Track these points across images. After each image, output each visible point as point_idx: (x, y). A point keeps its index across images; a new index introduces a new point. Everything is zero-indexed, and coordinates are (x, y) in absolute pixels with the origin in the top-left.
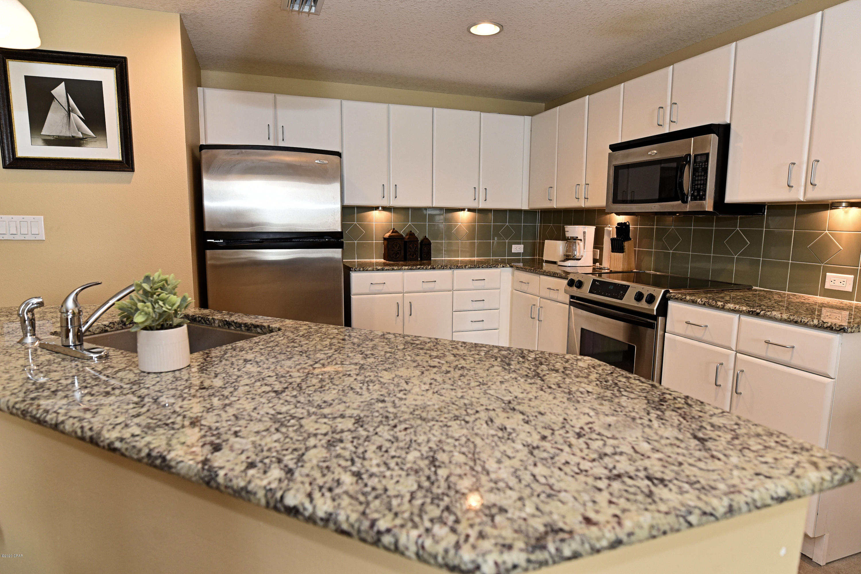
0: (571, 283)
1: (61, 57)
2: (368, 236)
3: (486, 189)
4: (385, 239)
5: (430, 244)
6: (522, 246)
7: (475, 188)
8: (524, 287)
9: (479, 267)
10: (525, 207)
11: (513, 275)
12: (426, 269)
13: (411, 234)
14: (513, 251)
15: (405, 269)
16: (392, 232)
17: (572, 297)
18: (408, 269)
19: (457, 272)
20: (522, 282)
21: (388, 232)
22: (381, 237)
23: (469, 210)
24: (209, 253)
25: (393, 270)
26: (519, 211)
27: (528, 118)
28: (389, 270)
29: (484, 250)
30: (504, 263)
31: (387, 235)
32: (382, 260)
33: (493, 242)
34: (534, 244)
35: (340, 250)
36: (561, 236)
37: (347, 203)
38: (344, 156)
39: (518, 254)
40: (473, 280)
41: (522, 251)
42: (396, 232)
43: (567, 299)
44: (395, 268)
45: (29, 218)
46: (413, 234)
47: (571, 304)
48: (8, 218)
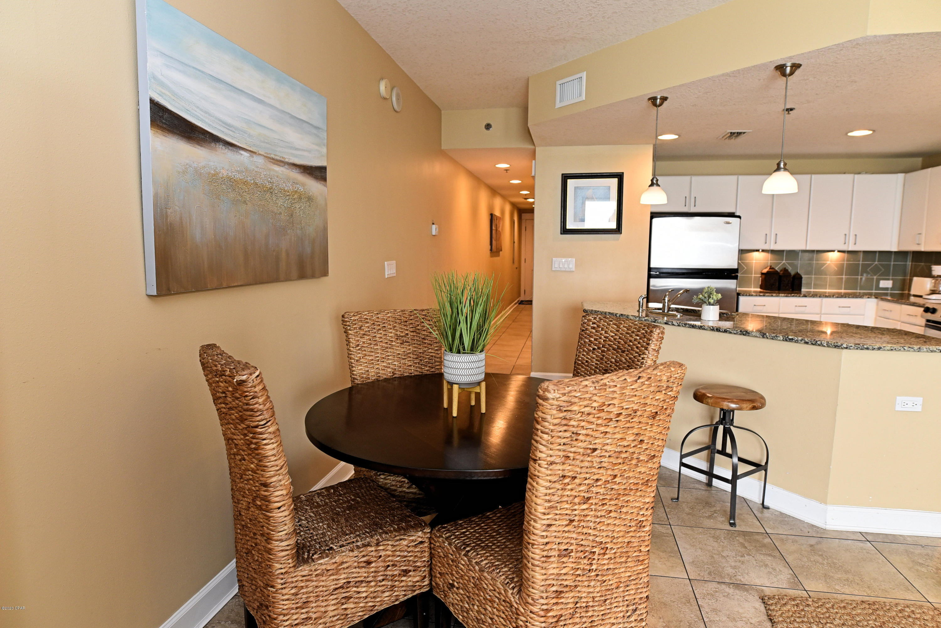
0: (927, 310)
1: (589, 176)
2: (748, 271)
3: (856, 235)
4: (762, 274)
5: (801, 278)
6: (891, 282)
7: (846, 235)
8: (887, 314)
9: (845, 297)
10: (894, 249)
11: (877, 304)
12: (799, 296)
13: (785, 270)
14: (881, 285)
15: (782, 296)
16: (770, 269)
17: (927, 321)
18: (784, 296)
19: (825, 300)
20: (885, 310)
21: (766, 268)
22: (759, 271)
23: (839, 251)
25: (772, 296)
26: (890, 253)
27: (901, 176)
28: (769, 296)
29: (852, 284)
30: (870, 295)
31: (765, 271)
32: (759, 290)
33: (861, 279)
34: (904, 280)
35: (735, 281)
36: (929, 274)
37: (741, 247)
39: (887, 289)
40: (840, 307)
41: (890, 286)
42: (773, 268)
43: (923, 322)
44: (774, 295)
45: (568, 259)
46: (787, 270)
47: (927, 326)
48: (559, 259)
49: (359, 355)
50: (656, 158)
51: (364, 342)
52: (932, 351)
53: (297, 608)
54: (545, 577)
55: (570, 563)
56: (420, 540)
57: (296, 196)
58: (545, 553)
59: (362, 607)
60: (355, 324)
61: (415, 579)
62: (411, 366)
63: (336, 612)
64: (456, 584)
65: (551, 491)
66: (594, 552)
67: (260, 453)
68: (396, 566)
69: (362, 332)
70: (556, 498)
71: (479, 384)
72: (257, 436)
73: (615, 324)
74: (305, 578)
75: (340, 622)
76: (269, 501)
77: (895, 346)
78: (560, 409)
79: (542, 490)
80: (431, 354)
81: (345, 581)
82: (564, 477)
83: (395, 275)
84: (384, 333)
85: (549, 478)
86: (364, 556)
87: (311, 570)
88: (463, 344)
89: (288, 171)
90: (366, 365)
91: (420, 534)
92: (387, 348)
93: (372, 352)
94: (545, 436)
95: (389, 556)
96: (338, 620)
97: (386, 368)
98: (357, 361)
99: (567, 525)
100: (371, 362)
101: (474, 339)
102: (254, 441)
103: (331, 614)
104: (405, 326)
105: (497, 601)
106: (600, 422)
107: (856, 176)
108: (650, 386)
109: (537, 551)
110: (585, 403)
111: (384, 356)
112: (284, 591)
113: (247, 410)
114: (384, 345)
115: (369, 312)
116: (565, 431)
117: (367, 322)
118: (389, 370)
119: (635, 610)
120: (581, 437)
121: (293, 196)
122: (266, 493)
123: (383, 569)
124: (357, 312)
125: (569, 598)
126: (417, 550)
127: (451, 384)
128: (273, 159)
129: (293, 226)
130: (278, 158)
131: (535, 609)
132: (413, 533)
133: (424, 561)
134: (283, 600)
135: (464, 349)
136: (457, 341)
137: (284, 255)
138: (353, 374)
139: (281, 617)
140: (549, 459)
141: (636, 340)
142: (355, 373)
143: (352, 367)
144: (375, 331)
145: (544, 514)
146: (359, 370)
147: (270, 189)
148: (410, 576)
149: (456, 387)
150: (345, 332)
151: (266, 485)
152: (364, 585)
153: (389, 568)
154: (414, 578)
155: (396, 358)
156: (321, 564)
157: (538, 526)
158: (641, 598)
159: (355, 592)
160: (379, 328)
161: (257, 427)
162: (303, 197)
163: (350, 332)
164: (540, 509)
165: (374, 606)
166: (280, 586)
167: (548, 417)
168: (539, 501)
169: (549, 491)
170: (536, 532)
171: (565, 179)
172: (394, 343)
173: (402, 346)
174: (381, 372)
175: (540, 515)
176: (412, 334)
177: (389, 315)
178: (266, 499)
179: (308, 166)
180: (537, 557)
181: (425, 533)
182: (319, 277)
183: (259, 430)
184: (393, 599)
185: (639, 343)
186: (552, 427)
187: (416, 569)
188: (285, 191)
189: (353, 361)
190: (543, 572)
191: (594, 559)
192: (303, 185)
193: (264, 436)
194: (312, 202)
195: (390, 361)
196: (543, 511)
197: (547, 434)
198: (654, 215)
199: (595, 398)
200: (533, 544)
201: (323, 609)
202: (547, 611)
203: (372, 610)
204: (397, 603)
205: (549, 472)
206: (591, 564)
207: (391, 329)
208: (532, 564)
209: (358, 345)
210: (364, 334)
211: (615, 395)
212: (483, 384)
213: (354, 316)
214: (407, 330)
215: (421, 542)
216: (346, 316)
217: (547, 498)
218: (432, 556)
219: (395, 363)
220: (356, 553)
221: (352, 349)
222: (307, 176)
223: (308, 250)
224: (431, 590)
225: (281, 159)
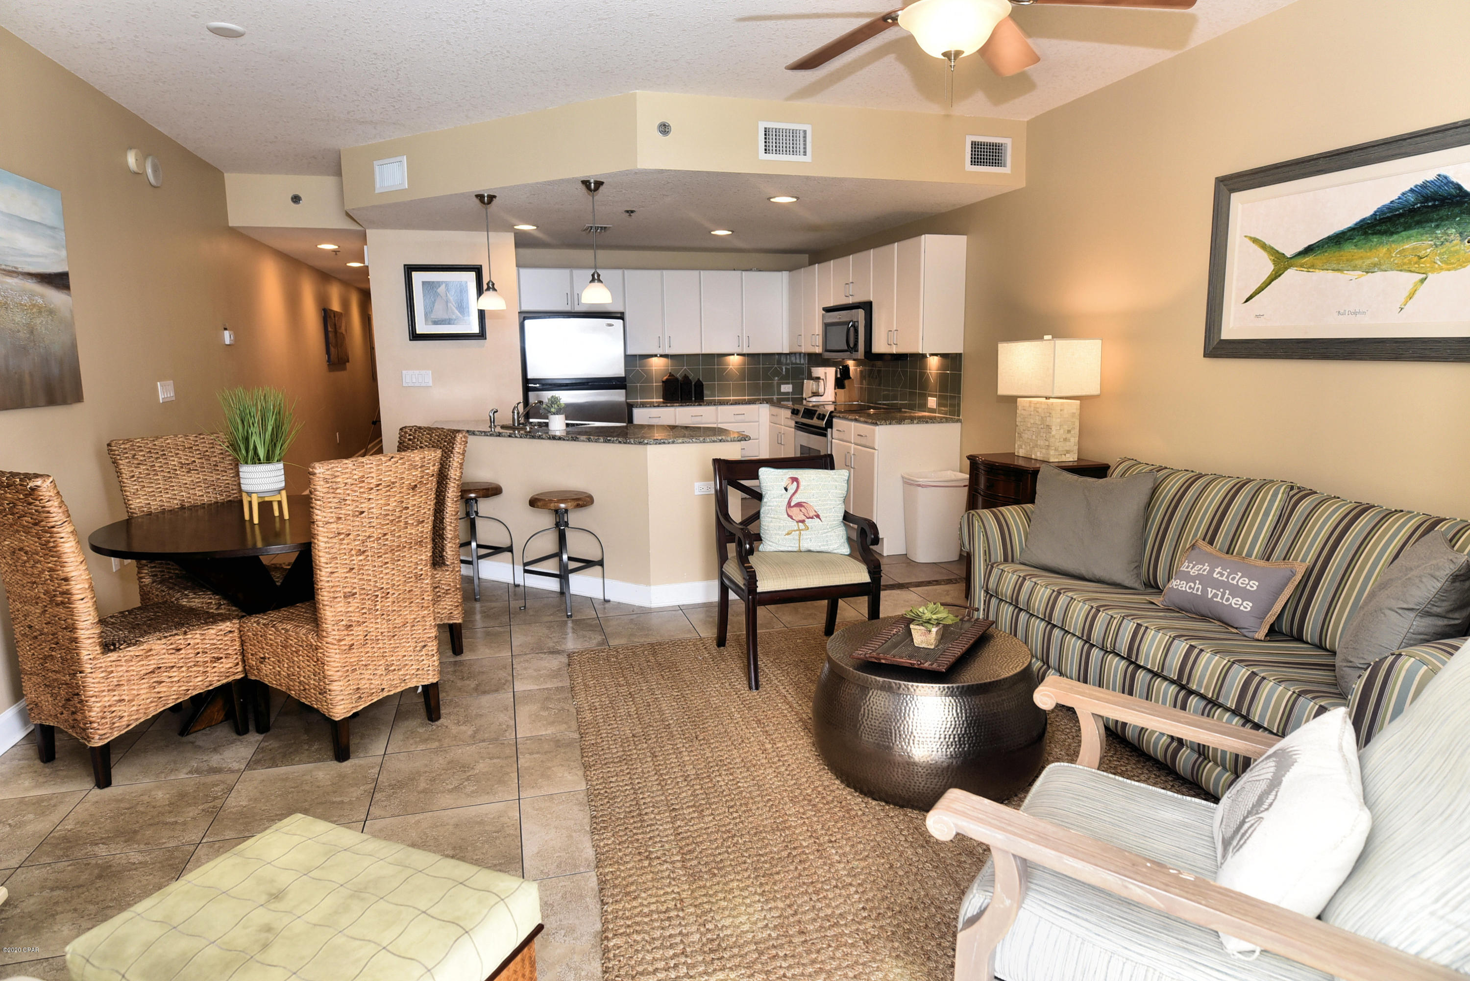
0: (793, 412)
1: (439, 268)
2: (649, 379)
3: (749, 337)
4: (663, 382)
5: (703, 385)
6: (791, 386)
7: (739, 337)
9: (739, 404)
10: (786, 351)
11: (769, 410)
12: (694, 405)
13: (686, 377)
14: (783, 390)
15: (676, 406)
16: (669, 376)
17: (796, 423)
18: (679, 406)
19: (720, 408)
20: (773, 415)
21: (666, 375)
22: (659, 379)
23: (738, 355)
24: (531, 394)
25: (667, 406)
27: (785, 274)
28: (663, 406)
29: (754, 390)
31: (665, 378)
32: (662, 400)
33: (762, 382)
34: (802, 384)
35: (624, 391)
36: (811, 376)
37: (629, 352)
38: (627, 317)
39: (787, 393)
40: (734, 414)
41: (791, 390)
42: (673, 375)
43: (793, 424)
44: (669, 405)
45: (423, 372)
46: (688, 377)
47: (795, 428)
48: (411, 372)
49: (135, 487)
50: (518, 245)
51: (140, 472)
52: (714, 441)
53: (109, 691)
54: (334, 614)
55: (355, 603)
56: (229, 629)
57: (35, 310)
58: (332, 595)
59: (175, 691)
60: (127, 453)
61: (228, 666)
62: (203, 496)
63: (148, 695)
64: (267, 655)
65: (330, 545)
66: (377, 596)
67: (59, 551)
68: (206, 653)
69: (136, 462)
70: (334, 550)
71: (279, 491)
72: (55, 535)
73: (428, 434)
74: (114, 663)
75: (154, 704)
76: (70, 594)
77: (686, 439)
78: (326, 481)
79: (322, 545)
80: (227, 482)
81: (155, 666)
82: (339, 534)
83: (174, 399)
84: (164, 461)
85: (326, 535)
86: (172, 644)
87: (120, 656)
88: (258, 456)
89: (23, 282)
90: (145, 497)
91: (228, 624)
92: (170, 477)
93: (152, 483)
94: (318, 502)
95: (198, 644)
96: (152, 702)
97: (171, 500)
98: (134, 494)
99: (347, 572)
100: (152, 494)
101: (268, 451)
102: (52, 540)
103: (143, 697)
104: (190, 452)
105: (301, 648)
106: (362, 490)
107: (744, 273)
108: (404, 464)
109: (325, 594)
110: (347, 476)
111: (167, 487)
112: (93, 675)
113: (43, 512)
114: (166, 474)
115: (143, 439)
116: (334, 498)
117: (142, 451)
118: (176, 502)
119: (425, 646)
120: (348, 502)
121: (32, 309)
122: (68, 587)
123: (193, 655)
124: (127, 440)
125: (358, 631)
126: (226, 639)
127: (249, 494)
128: (4, 270)
129: (35, 345)
130: (10, 268)
131: (329, 640)
132: (221, 624)
133: (236, 649)
134: (94, 683)
135: (259, 460)
136: (251, 453)
137: (27, 378)
138: (130, 509)
139: (93, 699)
140: (323, 519)
141: (444, 445)
142: (132, 506)
143: (129, 500)
144: (152, 459)
145: (327, 563)
146: (138, 503)
147: (6, 303)
148: (222, 663)
149: (254, 496)
150: (114, 463)
151: (66, 579)
152: (175, 669)
153: (199, 655)
154: (226, 665)
155: (183, 489)
156: (130, 651)
157: (323, 573)
158: (429, 638)
159: (166, 676)
160: (158, 456)
161: (53, 527)
162: (43, 310)
163: (120, 462)
164: (323, 560)
165: (188, 690)
166: (89, 670)
167: (318, 487)
168: (321, 554)
169: (327, 545)
170: (322, 578)
171: (408, 271)
172: (178, 472)
173: (190, 475)
174: (165, 504)
175: (323, 565)
176: (200, 461)
177: (167, 442)
178: (67, 593)
179: (46, 274)
180: (326, 598)
181: (234, 624)
182: (71, 404)
183: (55, 530)
184: (207, 684)
185: (447, 448)
186: (322, 495)
187: (227, 656)
188: (21, 304)
189: (128, 494)
190: (332, 609)
191: (378, 601)
192: (42, 296)
193: (62, 535)
194: (55, 315)
195: (176, 492)
196: (325, 561)
197: (319, 500)
198: (526, 316)
199: (354, 472)
200: (321, 589)
201: (135, 692)
202: (340, 640)
203: (185, 695)
204: (211, 688)
205: (326, 530)
206: (376, 605)
207: (173, 456)
208: (323, 605)
209: (133, 476)
210: (139, 464)
211: (372, 470)
212: (284, 493)
213: (123, 443)
214: (194, 457)
215: (230, 632)
216: (113, 444)
217: (327, 550)
218: (242, 643)
219: (182, 494)
220: (164, 641)
221: (125, 481)
222: (46, 285)
223: (55, 371)
224: (246, 676)
225: (14, 269)
